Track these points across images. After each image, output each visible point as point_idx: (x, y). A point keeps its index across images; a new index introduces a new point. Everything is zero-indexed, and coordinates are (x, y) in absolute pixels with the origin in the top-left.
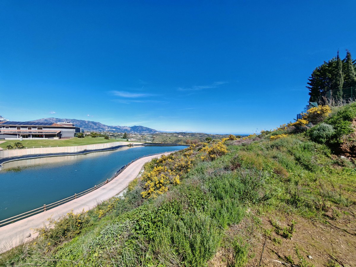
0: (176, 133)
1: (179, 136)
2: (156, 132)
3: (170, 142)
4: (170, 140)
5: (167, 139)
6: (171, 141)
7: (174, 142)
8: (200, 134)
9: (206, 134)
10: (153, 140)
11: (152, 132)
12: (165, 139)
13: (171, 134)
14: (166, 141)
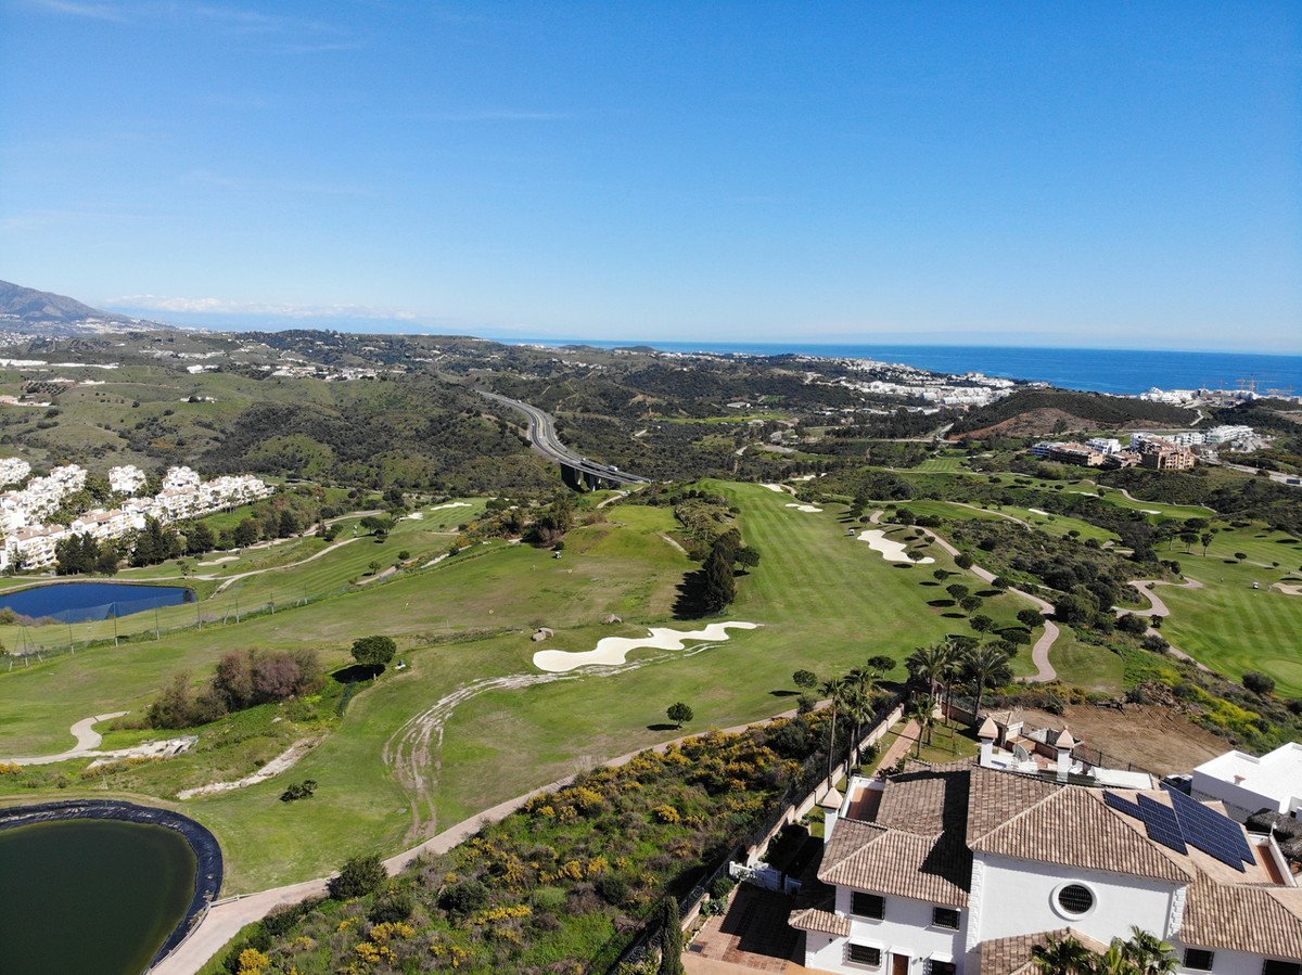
0: (257, 337)
1: (283, 371)
2: (82, 318)
3: (200, 431)
4: (194, 411)
5: (168, 406)
6: (209, 426)
7: (231, 429)
8: (450, 344)
9: (499, 347)
10: (51, 414)
11: (48, 317)
12: (154, 407)
13: (215, 342)
14: (167, 422)
